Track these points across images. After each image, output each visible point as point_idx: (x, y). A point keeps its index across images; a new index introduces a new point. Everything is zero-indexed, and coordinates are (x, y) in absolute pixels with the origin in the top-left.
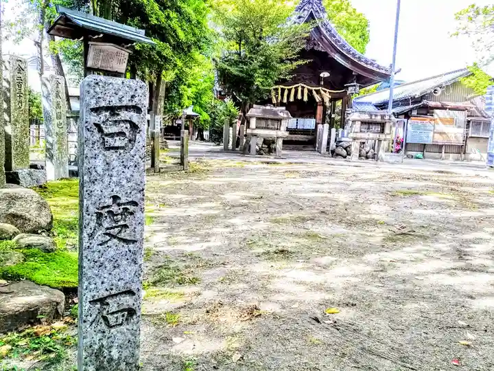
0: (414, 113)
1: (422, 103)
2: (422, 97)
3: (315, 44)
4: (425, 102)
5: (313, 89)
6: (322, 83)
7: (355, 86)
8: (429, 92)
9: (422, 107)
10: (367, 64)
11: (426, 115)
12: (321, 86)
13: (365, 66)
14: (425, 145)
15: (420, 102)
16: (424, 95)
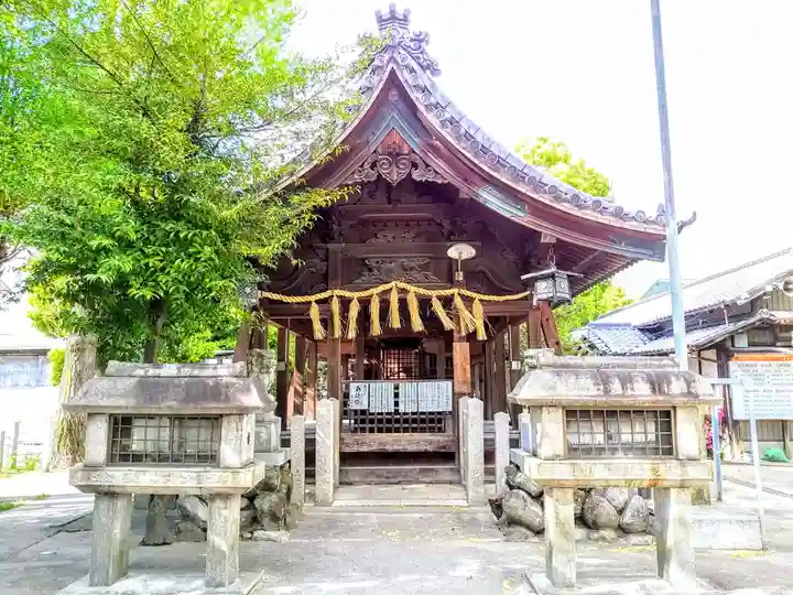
0: (742, 342)
1: (758, 317)
2: (754, 304)
3: (415, 166)
4: (763, 314)
5: (434, 293)
6: (460, 276)
7: (552, 276)
8: (769, 289)
9: (758, 328)
10: (580, 207)
11: (774, 345)
12: (458, 285)
13: (575, 212)
14: (784, 423)
15: (751, 314)
16: (759, 298)
